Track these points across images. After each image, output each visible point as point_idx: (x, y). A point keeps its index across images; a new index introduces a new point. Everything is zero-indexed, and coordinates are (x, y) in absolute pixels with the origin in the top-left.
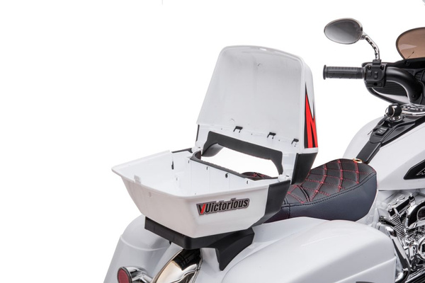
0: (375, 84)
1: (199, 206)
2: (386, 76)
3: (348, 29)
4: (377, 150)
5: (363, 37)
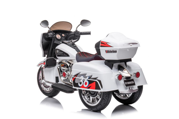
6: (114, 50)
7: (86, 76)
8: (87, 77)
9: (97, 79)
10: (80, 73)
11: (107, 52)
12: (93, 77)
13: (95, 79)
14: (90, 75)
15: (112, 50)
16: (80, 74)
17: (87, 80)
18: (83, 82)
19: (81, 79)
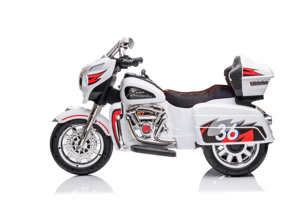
6: (264, 81)
7: (232, 122)
8: (233, 124)
9: (256, 125)
10: (217, 119)
11: (253, 84)
12: (245, 123)
13: (251, 125)
14: (239, 120)
15: (260, 81)
16: (217, 121)
17: (235, 129)
18: (227, 132)
19: (222, 129)
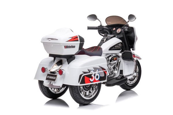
0: (101, 31)
1: (65, 46)
2: (103, 29)
3: (93, 17)
4: (102, 44)
5: (97, 19)
